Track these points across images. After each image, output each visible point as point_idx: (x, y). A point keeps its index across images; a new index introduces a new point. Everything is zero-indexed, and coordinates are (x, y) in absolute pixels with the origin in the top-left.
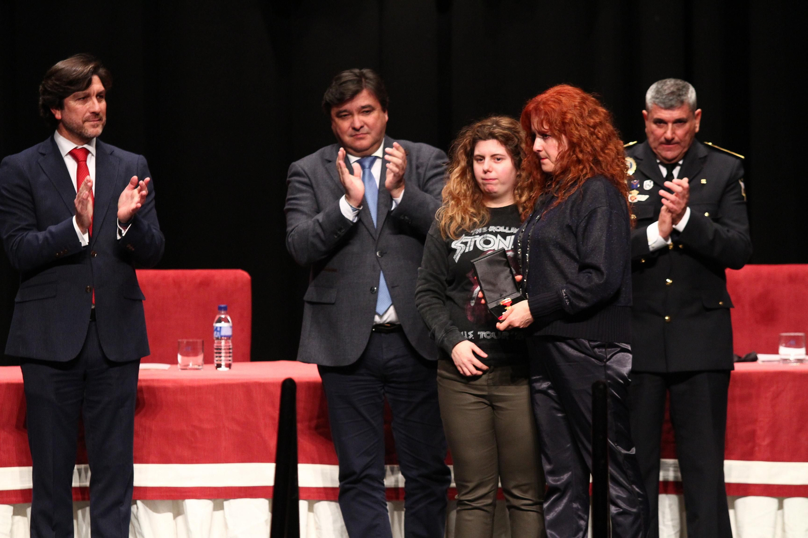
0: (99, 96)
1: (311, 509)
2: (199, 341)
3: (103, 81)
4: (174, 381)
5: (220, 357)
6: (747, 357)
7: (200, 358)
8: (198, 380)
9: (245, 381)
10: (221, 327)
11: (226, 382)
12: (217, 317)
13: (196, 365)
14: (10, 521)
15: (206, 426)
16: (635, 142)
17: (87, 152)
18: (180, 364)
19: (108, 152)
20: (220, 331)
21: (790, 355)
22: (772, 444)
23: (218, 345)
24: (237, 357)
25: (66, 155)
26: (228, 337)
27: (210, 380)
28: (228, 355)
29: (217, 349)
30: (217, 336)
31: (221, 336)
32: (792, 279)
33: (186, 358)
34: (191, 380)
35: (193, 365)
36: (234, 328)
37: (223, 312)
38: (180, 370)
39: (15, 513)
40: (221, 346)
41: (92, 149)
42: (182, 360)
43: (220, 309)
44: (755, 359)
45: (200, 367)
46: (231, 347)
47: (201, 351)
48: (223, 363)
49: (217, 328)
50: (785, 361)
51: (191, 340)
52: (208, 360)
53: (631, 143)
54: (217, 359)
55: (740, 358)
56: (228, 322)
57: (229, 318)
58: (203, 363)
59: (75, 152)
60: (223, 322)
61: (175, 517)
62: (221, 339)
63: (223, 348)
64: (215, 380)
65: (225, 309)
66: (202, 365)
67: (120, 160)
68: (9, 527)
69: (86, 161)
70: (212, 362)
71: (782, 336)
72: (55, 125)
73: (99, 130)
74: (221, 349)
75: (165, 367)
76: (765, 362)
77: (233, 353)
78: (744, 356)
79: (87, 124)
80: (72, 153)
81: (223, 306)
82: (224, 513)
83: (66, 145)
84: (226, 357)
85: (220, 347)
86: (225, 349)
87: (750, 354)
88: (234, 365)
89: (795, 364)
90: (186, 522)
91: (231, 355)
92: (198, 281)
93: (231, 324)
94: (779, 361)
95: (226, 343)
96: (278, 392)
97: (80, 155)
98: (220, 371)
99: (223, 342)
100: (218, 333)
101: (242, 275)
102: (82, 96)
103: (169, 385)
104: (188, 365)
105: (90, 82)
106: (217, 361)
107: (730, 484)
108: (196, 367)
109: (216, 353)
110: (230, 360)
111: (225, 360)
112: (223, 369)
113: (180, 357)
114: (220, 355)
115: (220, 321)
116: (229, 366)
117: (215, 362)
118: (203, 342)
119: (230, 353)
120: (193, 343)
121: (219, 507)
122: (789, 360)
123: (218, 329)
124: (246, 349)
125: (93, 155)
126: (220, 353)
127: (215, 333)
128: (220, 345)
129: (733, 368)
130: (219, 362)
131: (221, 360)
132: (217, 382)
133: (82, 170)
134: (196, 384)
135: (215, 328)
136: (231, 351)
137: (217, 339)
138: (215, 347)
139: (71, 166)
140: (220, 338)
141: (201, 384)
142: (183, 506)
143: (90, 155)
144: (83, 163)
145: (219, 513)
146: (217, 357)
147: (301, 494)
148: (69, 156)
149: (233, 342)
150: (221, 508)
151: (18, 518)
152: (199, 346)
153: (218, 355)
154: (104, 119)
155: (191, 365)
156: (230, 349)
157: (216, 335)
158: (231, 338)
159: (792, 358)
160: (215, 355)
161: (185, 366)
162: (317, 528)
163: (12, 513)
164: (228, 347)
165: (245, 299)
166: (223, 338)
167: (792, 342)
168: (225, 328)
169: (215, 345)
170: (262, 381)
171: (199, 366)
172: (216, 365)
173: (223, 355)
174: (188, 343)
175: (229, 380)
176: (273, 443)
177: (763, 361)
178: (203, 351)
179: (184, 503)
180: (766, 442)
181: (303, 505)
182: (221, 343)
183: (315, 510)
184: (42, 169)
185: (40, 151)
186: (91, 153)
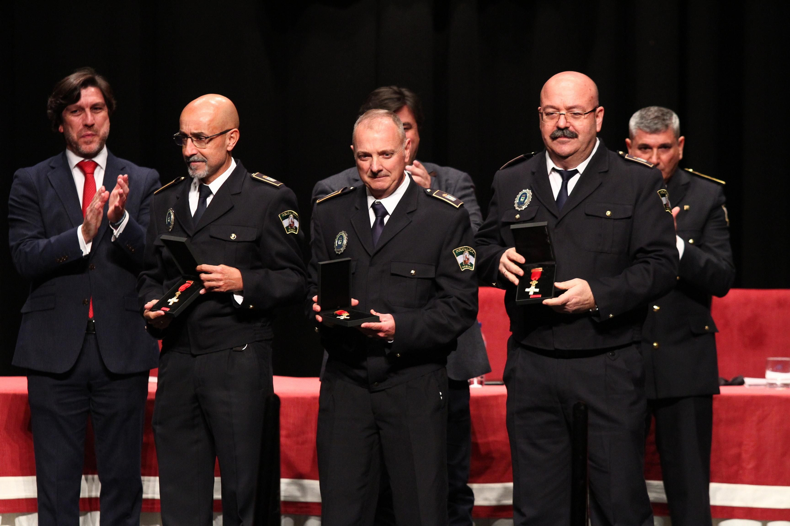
0: (95, 108)
6: (734, 380)
17: (96, 165)
19: (121, 166)
21: (776, 379)
22: (757, 468)
32: (781, 304)
44: (742, 383)
50: (772, 385)
55: (726, 381)
59: (81, 164)
71: (770, 361)
76: (752, 385)
78: (730, 380)
87: (736, 378)
89: (781, 389)
94: (765, 385)
107: (715, 507)
122: (775, 384)
129: (718, 392)
133: (89, 183)
148: (77, 169)
159: (779, 382)
167: (779, 367)
177: (750, 385)
180: (751, 465)
184: (50, 181)
185: (51, 164)
186: (100, 166)
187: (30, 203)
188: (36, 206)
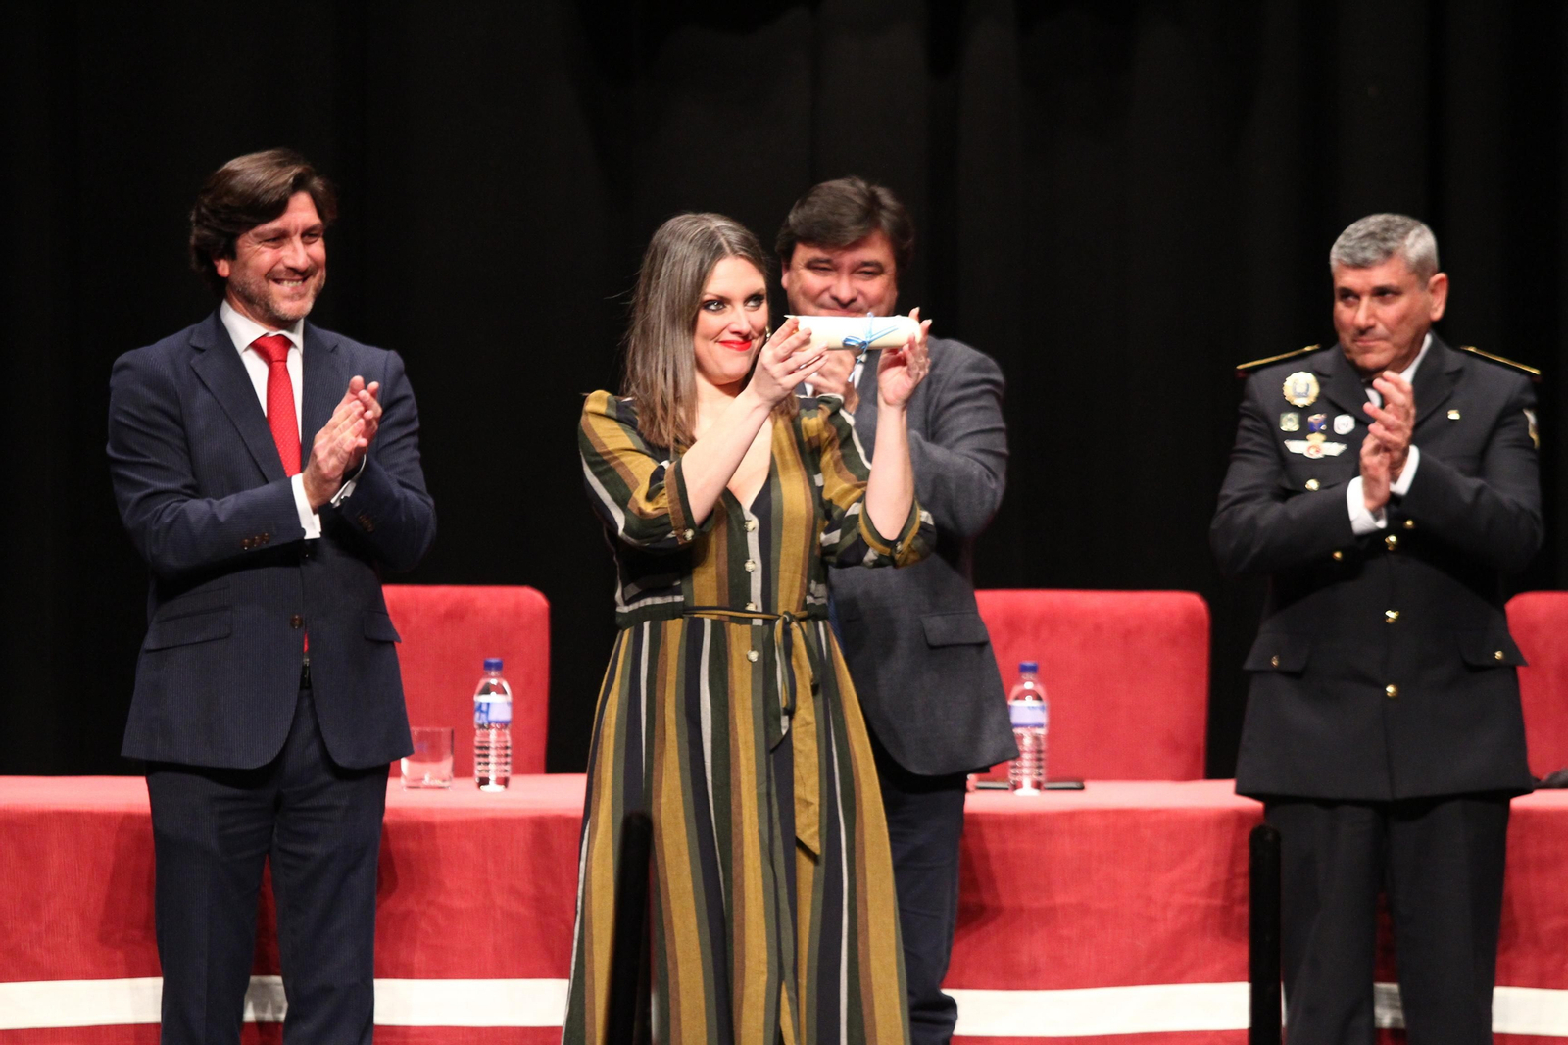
2: (445, 731)
3: (317, 204)
5: (488, 763)
6: (1551, 779)
7: (446, 765)
8: (443, 810)
9: (539, 814)
10: (488, 704)
11: (498, 815)
12: (482, 683)
13: (439, 778)
15: (458, 903)
17: (288, 344)
18: (405, 778)
19: (329, 345)
20: (487, 712)
23: (483, 739)
24: (522, 765)
25: (246, 350)
26: (504, 725)
27: (468, 810)
28: (503, 760)
29: (481, 748)
30: (480, 722)
31: (490, 723)
34: (430, 811)
35: (431, 779)
36: (515, 705)
37: (493, 673)
38: (405, 790)
40: (488, 742)
41: (297, 338)
42: (409, 768)
43: (488, 666)
45: (446, 784)
46: (509, 744)
47: (449, 751)
48: (492, 777)
49: (481, 705)
51: (428, 730)
52: (462, 770)
53: (1308, 349)
54: (480, 767)
55: (1538, 780)
56: (505, 693)
58: (452, 776)
59: (261, 342)
60: (493, 694)
62: (489, 727)
63: (492, 745)
64: (476, 810)
65: (498, 667)
66: (450, 779)
67: (351, 361)
69: (285, 360)
70: (470, 774)
72: (221, 290)
74: (487, 748)
77: (512, 756)
78: (1545, 778)
80: (256, 346)
81: (493, 660)
83: (243, 329)
84: (497, 763)
85: (486, 745)
86: (496, 748)
87: (1557, 774)
88: (516, 781)
91: (509, 759)
92: (442, 609)
93: (509, 697)
95: (499, 735)
97: (275, 350)
98: (487, 793)
99: (493, 734)
100: (484, 716)
101: (531, 600)
102: (272, 235)
104: (422, 779)
106: (480, 771)
108: (439, 783)
109: (479, 755)
110: (506, 771)
111: (496, 771)
112: (493, 788)
114: (485, 760)
115: (487, 691)
116: (504, 782)
117: (477, 773)
118: (452, 733)
119: (506, 755)
120: (433, 734)
123: (484, 708)
124: (538, 747)
125: (298, 351)
126: (486, 756)
127: (477, 714)
128: (486, 740)
130: (484, 775)
131: (488, 771)
132: (480, 815)
133: (278, 378)
134: (439, 817)
135: (477, 705)
136: (509, 752)
137: (482, 727)
138: (477, 744)
139: (257, 371)
140: (486, 726)
141: (450, 817)
143: (292, 350)
144: (278, 365)
146: (480, 763)
148: (251, 352)
149: (512, 735)
152: (446, 742)
153: (482, 759)
155: (427, 780)
156: (506, 748)
157: (479, 719)
158: (509, 726)
160: (477, 759)
161: (415, 781)
164: (502, 745)
165: (536, 648)
166: (493, 725)
168: (497, 705)
169: (477, 740)
170: (572, 814)
171: (444, 781)
172: (477, 781)
173: (492, 759)
174: (421, 734)
175: (505, 810)
178: (452, 752)
182: (488, 735)
184: (199, 378)
185: (195, 341)
186: (295, 347)
187: (168, 423)
188: (178, 430)
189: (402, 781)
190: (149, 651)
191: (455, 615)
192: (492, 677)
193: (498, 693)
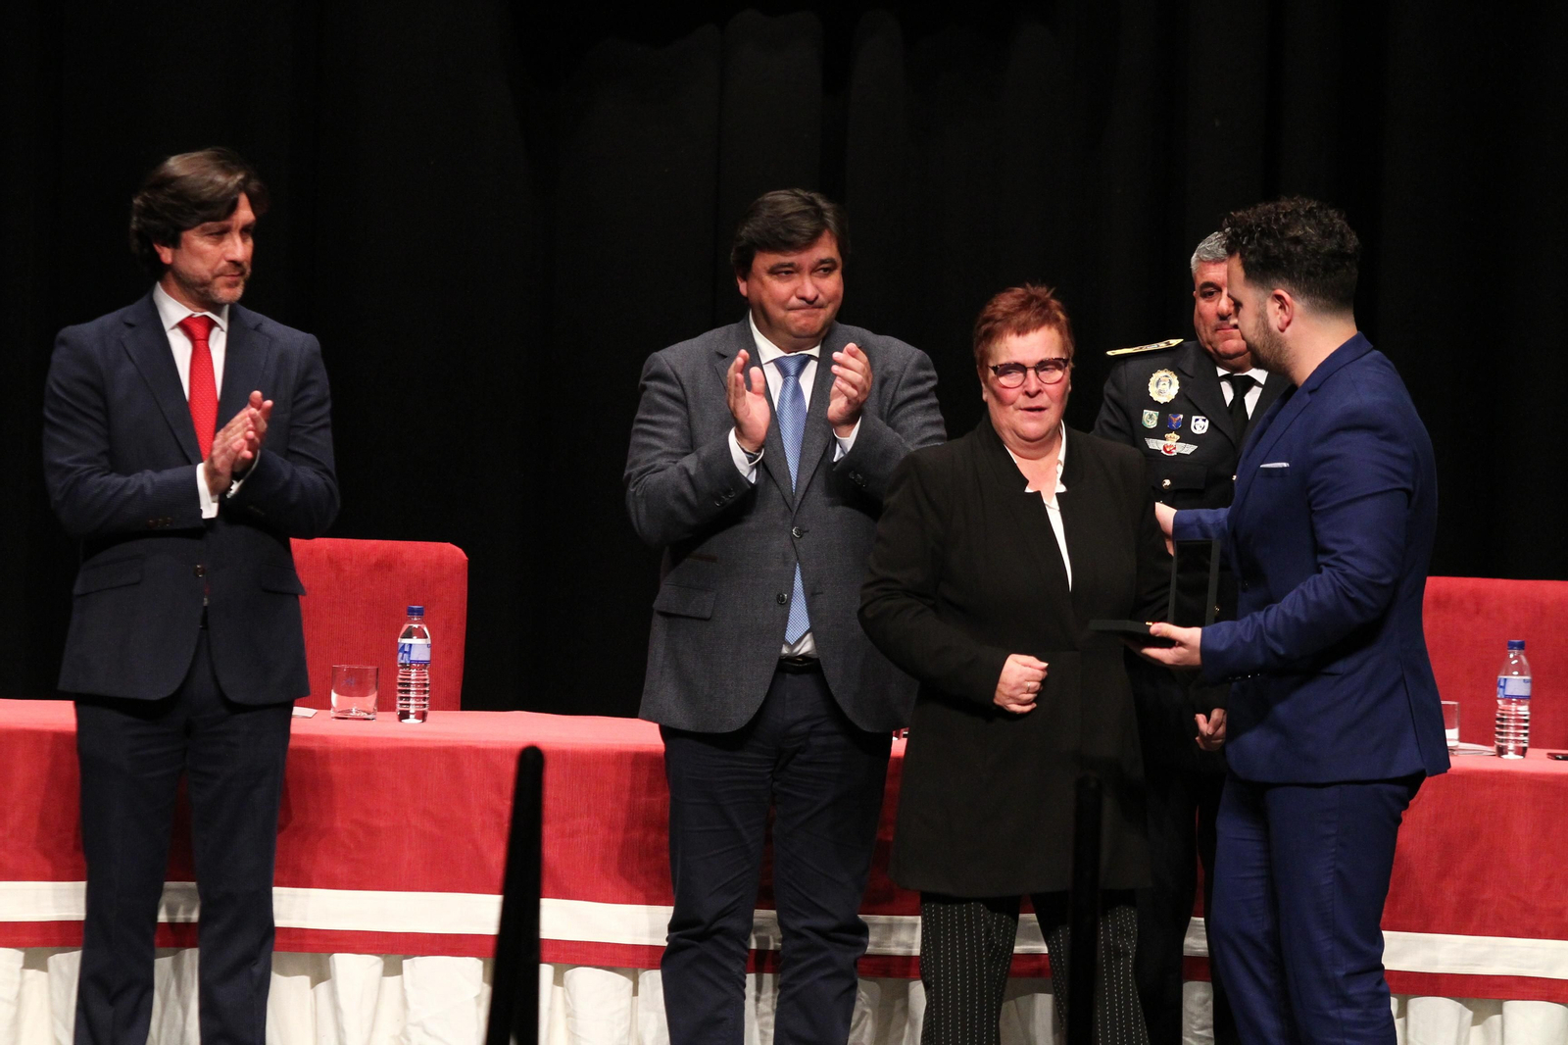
0: (245, 231)
1: (558, 980)
3: (254, 204)
4: (323, 738)
5: (408, 698)
7: (371, 700)
8: (367, 739)
9: (451, 744)
10: (411, 645)
11: (416, 745)
12: (406, 626)
14: (17, 979)
15: (378, 822)
16: (1181, 340)
19: (252, 325)
20: (409, 653)
24: (438, 701)
25: (173, 328)
26: (422, 664)
27: (389, 739)
29: (400, 684)
30: (403, 662)
31: (411, 662)
33: (345, 698)
34: (355, 739)
36: (431, 646)
38: (335, 720)
39: (28, 964)
41: (221, 319)
42: (338, 701)
43: (411, 612)
45: (370, 716)
46: (427, 682)
47: (374, 687)
48: (412, 710)
52: (385, 705)
56: (426, 637)
57: (426, 629)
58: (376, 708)
59: (189, 322)
61: (315, 983)
62: (410, 668)
64: (397, 740)
65: (420, 612)
66: (374, 712)
67: (272, 339)
68: (16, 988)
69: (207, 339)
70: (392, 708)
73: (239, 291)
74: (409, 685)
75: (309, 712)
79: (220, 280)
80: (184, 326)
82: (402, 979)
83: (173, 310)
88: (432, 715)
90: (333, 993)
91: (427, 696)
92: (373, 560)
93: (429, 641)
96: (510, 767)
97: (199, 330)
98: (406, 724)
101: (452, 554)
102: (217, 230)
103: (315, 745)
105: (233, 207)
106: (401, 704)
108: (366, 716)
109: (401, 691)
110: (424, 705)
112: (412, 720)
113: (334, 696)
115: (409, 635)
116: (422, 716)
117: (399, 708)
119: (425, 692)
121: (393, 970)
123: (406, 649)
124: (454, 686)
125: (222, 330)
127: (400, 654)
132: (399, 745)
133: (200, 355)
134: (363, 745)
137: (404, 666)
139: (181, 348)
141: (372, 745)
142: (328, 964)
143: (216, 330)
144: (201, 344)
145: (392, 981)
146: (401, 698)
147: (546, 953)
148: (178, 331)
149: (430, 674)
150: (399, 971)
151: (31, 973)
152: (371, 679)
154: (248, 271)
156: (425, 685)
157: (401, 659)
160: (400, 695)
162: (568, 1016)
163: (21, 965)
165: (455, 596)
168: (419, 648)
170: (482, 746)
171: (369, 714)
173: (412, 695)
174: (349, 670)
175: (421, 741)
176: (496, 857)
179: (331, 958)
181: (546, 972)
183: (565, 983)
184: (126, 351)
186: (218, 326)
189: (332, 713)
190: (79, 596)
191: (385, 565)
192: (415, 622)
193: (419, 637)
